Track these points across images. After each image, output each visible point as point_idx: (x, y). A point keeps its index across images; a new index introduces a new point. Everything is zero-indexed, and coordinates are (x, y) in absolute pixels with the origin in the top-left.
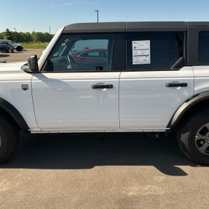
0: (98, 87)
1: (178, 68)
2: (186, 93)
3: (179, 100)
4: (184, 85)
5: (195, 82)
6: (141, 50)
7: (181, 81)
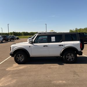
0: (44, 46)
1: (61, 42)
2: (63, 47)
3: (62, 49)
4: (62, 45)
5: (65, 45)
6: (53, 39)
7: (62, 44)
